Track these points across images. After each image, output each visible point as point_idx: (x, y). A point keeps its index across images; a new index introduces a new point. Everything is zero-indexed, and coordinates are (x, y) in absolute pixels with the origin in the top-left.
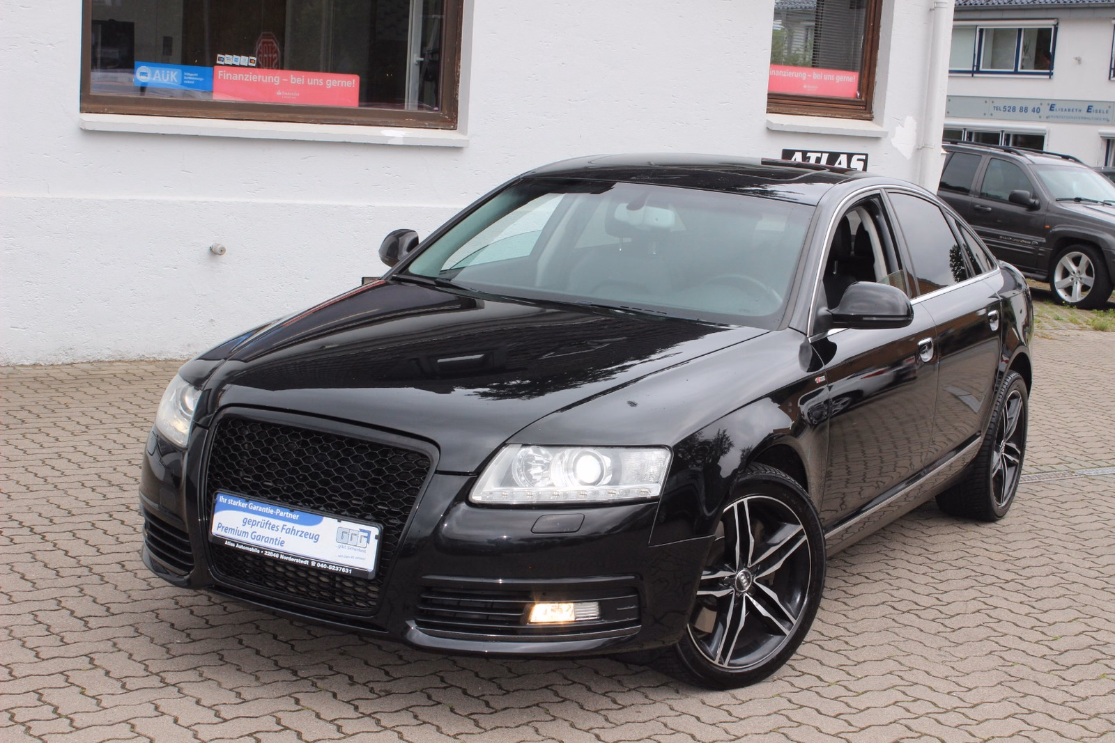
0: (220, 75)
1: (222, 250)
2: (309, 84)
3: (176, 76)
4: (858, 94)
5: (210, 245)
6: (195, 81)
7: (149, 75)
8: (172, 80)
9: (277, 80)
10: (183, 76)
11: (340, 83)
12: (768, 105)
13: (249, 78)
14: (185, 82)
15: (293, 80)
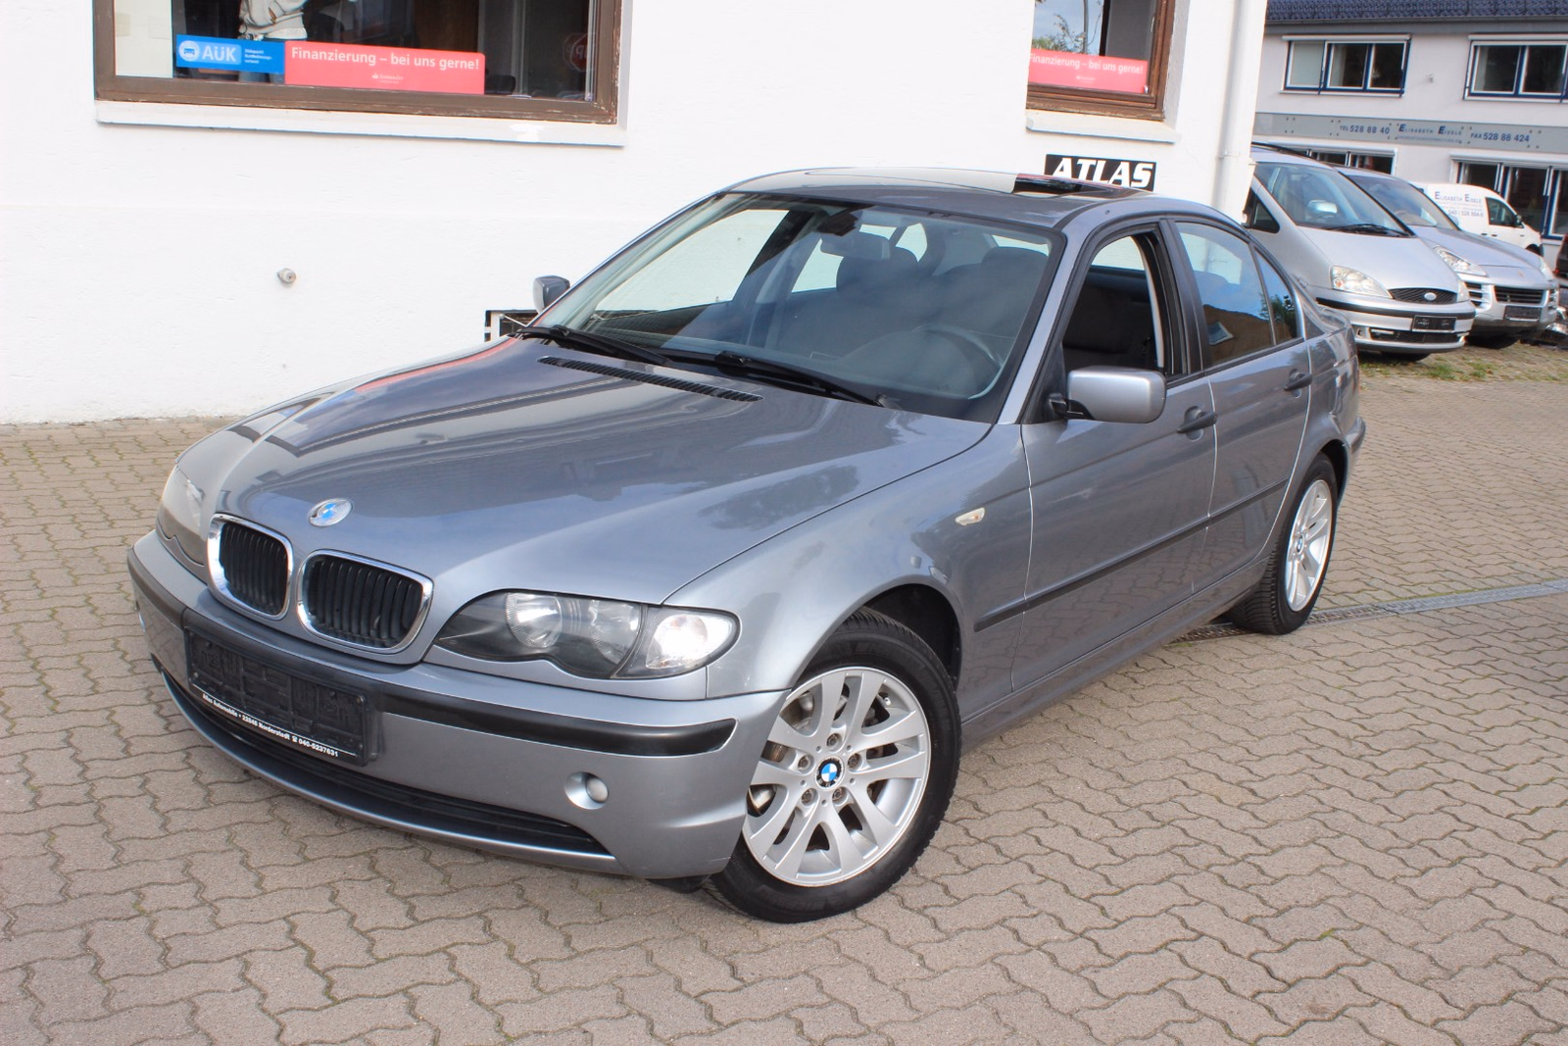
0: (294, 53)
1: (292, 277)
2: (416, 64)
3: (234, 54)
4: (1147, 89)
5: (279, 269)
6: (259, 59)
7: (197, 52)
8: (228, 59)
9: (372, 59)
10: (243, 53)
11: (459, 65)
12: (1028, 100)
13: (333, 57)
14: (246, 61)
15: (395, 60)
